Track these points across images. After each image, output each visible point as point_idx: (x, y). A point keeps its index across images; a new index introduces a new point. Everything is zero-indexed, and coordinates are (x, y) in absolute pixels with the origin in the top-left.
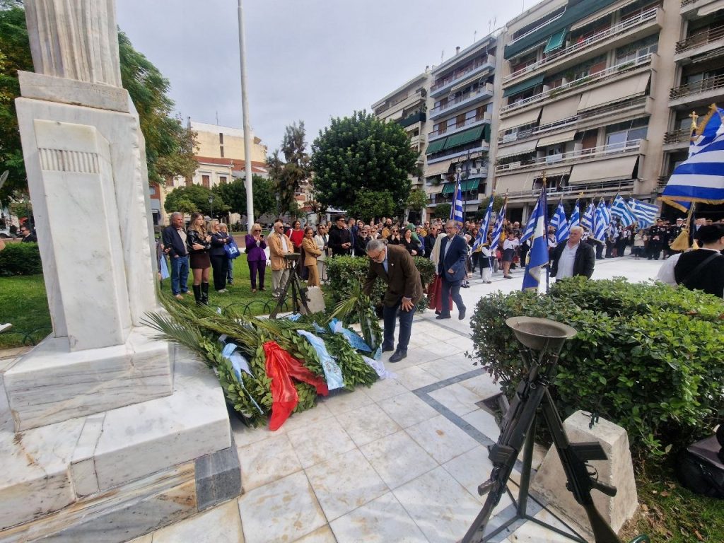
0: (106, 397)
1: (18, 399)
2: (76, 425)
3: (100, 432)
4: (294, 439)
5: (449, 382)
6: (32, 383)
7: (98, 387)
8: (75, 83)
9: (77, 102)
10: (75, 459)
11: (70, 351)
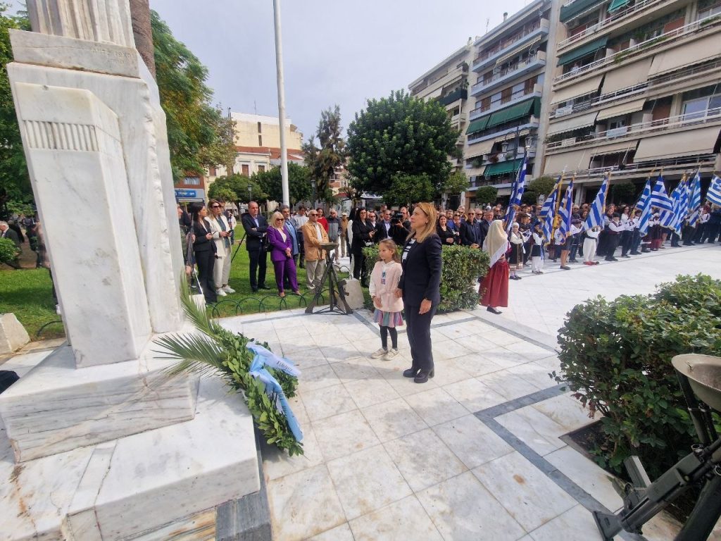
0: (118, 422)
1: (17, 426)
2: (83, 456)
3: (107, 470)
4: (335, 473)
5: (519, 403)
6: (30, 408)
7: (107, 412)
8: (76, 42)
9: (79, 66)
10: (73, 510)
11: (76, 368)
